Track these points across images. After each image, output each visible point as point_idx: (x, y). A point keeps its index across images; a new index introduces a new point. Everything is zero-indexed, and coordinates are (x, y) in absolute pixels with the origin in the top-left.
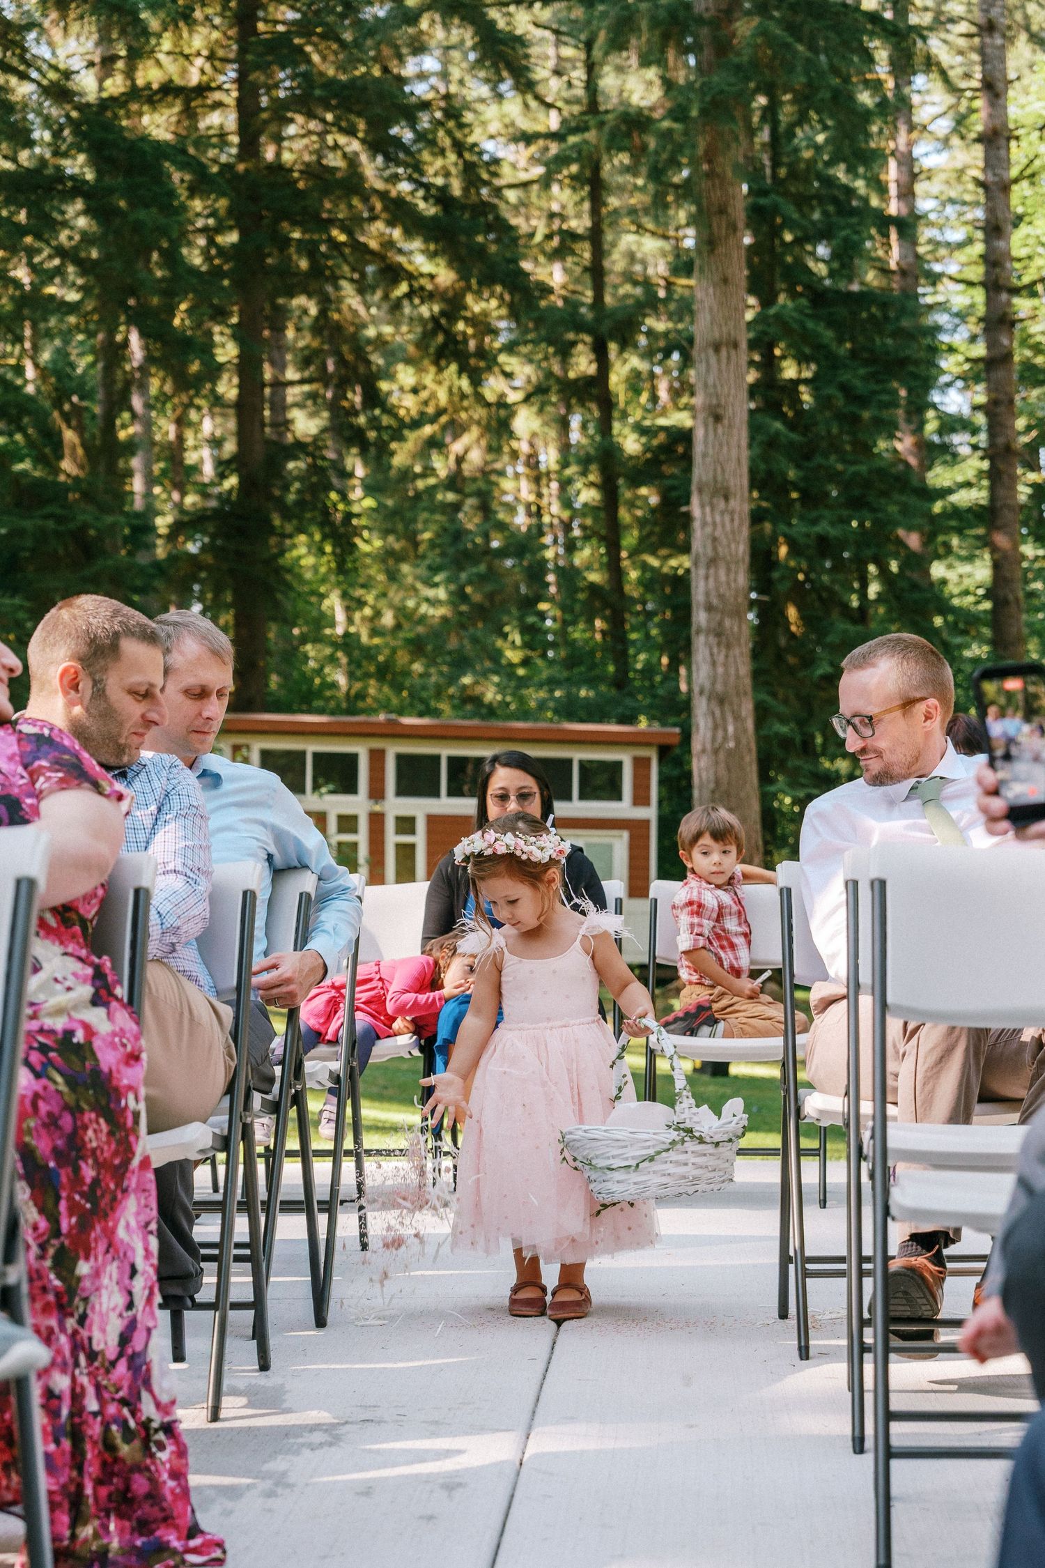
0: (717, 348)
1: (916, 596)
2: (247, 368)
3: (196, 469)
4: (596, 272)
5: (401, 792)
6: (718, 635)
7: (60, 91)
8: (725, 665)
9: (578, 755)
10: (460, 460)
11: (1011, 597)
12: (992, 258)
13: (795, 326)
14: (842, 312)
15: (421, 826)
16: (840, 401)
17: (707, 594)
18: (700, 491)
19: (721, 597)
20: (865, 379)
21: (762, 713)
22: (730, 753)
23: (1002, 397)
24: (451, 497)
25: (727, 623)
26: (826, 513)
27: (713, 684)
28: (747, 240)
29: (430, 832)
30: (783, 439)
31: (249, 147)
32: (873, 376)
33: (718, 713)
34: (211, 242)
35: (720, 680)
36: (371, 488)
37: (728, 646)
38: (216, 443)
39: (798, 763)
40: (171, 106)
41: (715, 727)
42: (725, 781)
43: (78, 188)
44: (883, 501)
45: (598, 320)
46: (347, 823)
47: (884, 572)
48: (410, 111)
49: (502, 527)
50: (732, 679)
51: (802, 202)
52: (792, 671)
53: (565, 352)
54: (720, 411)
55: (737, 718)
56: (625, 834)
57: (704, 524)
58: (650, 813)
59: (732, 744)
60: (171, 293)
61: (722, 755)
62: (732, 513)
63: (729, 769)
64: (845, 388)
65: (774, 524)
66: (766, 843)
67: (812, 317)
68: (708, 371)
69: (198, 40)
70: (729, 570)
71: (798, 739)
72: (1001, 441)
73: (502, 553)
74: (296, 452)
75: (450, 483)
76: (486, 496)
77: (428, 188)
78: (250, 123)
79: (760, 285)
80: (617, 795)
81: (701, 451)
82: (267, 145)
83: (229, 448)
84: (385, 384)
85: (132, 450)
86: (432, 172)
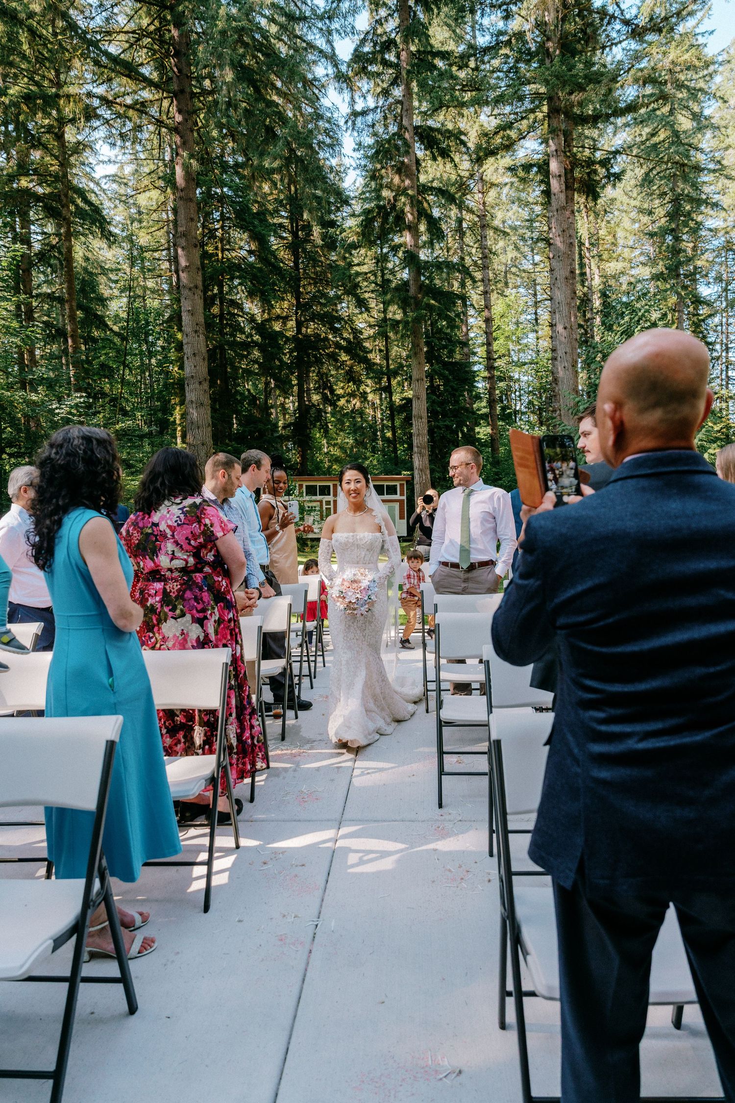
0: (418, 381)
1: (472, 437)
2: (300, 385)
3: (289, 408)
4: (387, 357)
6: (420, 453)
7: (252, 319)
8: (422, 461)
9: (385, 484)
10: (355, 405)
11: (495, 438)
12: (489, 351)
13: (439, 371)
14: (450, 367)
16: (450, 389)
17: (417, 443)
18: (415, 416)
19: (421, 444)
20: (456, 384)
21: (432, 471)
23: (492, 385)
24: (353, 415)
25: (422, 451)
27: (419, 466)
28: (425, 349)
30: (436, 400)
31: (299, 331)
32: (459, 384)
33: (420, 474)
34: (290, 355)
35: (421, 465)
36: (333, 415)
37: (423, 457)
38: (293, 402)
39: (442, 483)
41: (420, 477)
43: (256, 344)
44: (462, 415)
45: (387, 372)
46: (328, 503)
47: (462, 432)
48: (339, 319)
49: (366, 421)
50: (424, 465)
51: (440, 339)
53: (380, 379)
54: (419, 397)
55: (425, 475)
56: (398, 503)
57: (415, 426)
58: (404, 498)
59: (424, 482)
60: (280, 368)
61: (421, 484)
62: (423, 423)
64: (452, 387)
65: (435, 422)
67: (444, 369)
68: (416, 386)
69: (286, 305)
70: (422, 437)
72: (491, 399)
73: (367, 428)
74: (314, 405)
75: (352, 411)
76: (361, 413)
77: (344, 339)
78: (299, 324)
79: (429, 361)
80: (396, 494)
81: (415, 404)
82: (304, 330)
83: (297, 404)
84: (335, 387)
85: (272, 407)
86: (345, 335)
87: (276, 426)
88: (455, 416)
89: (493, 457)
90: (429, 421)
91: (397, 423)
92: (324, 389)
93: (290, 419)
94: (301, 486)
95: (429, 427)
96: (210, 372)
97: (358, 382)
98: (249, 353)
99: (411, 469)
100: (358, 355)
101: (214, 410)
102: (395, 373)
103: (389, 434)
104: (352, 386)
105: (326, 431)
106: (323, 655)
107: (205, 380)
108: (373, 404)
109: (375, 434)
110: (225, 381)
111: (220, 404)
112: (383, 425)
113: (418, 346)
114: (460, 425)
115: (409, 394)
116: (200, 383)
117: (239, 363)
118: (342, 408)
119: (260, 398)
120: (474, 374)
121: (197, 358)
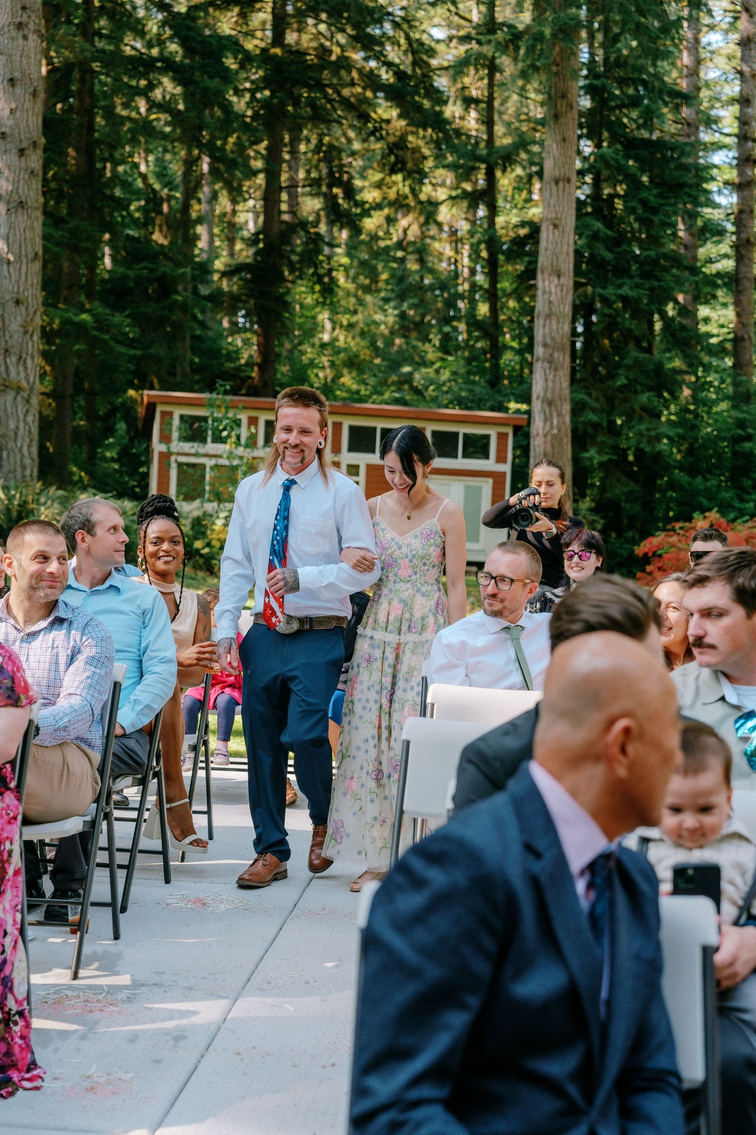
0: (557, 182)
1: (684, 334)
2: (272, 175)
3: (242, 226)
4: (489, 119)
5: (351, 449)
6: (550, 362)
8: (553, 381)
9: (462, 430)
10: (405, 231)
11: (746, 336)
12: (743, 119)
13: (613, 163)
14: (645, 153)
15: (363, 471)
16: (640, 210)
17: (544, 336)
18: (543, 272)
19: (553, 338)
20: (656, 196)
21: (578, 409)
22: (553, 436)
23: (746, 208)
24: (400, 254)
25: (556, 355)
26: (628, 281)
27: (546, 392)
29: (368, 475)
30: (602, 234)
31: (278, 38)
32: (661, 196)
33: (547, 411)
34: (253, 97)
35: (549, 391)
36: (349, 252)
37: (556, 370)
38: (253, 212)
39: (604, 439)
40: (232, 10)
41: (546, 420)
42: (551, 453)
44: (664, 274)
45: (489, 154)
47: (663, 316)
49: (432, 271)
50: (557, 390)
51: (625, 83)
52: (602, 380)
53: (470, 170)
54: (557, 222)
55: (560, 415)
56: (490, 481)
57: (544, 292)
58: (506, 468)
59: (555, 431)
60: (225, 127)
61: (549, 437)
62: (562, 286)
63: (553, 446)
64: (644, 203)
65: (594, 287)
66: (574, 494)
68: (551, 196)
70: (558, 322)
71: (605, 424)
72: (744, 236)
73: (432, 288)
74: (303, 225)
75: (400, 245)
76: (422, 253)
77: (389, 65)
78: (280, 23)
79: (593, 135)
80: (486, 456)
81: (546, 236)
82: (291, 38)
83: (261, 219)
84: (358, 183)
85: (199, 221)
86: (393, 54)
87: (204, 269)
88: (647, 275)
89: (736, 384)
90: (577, 285)
91: (505, 285)
92: (330, 186)
93: (244, 253)
94: (253, 421)
95: (576, 296)
96: (49, 124)
97: (417, 175)
98: (151, 87)
99: (526, 398)
100: (419, 108)
101: (51, 218)
102: (507, 159)
103: (483, 309)
104: (399, 184)
105: (328, 290)
106: (209, 813)
107: (35, 144)
108: (454, 232)
109: (451, 304)
110: (88, 150)
111: (70, 206)
112: (474, 287)
113: (564, 96)
114: (662, 296)
115: (535, 212)
116: (22, 152)
117: (126, 106)
118: (374, 238)
119: (170, 198)
120: (702, 174)
121: (18, 90)
